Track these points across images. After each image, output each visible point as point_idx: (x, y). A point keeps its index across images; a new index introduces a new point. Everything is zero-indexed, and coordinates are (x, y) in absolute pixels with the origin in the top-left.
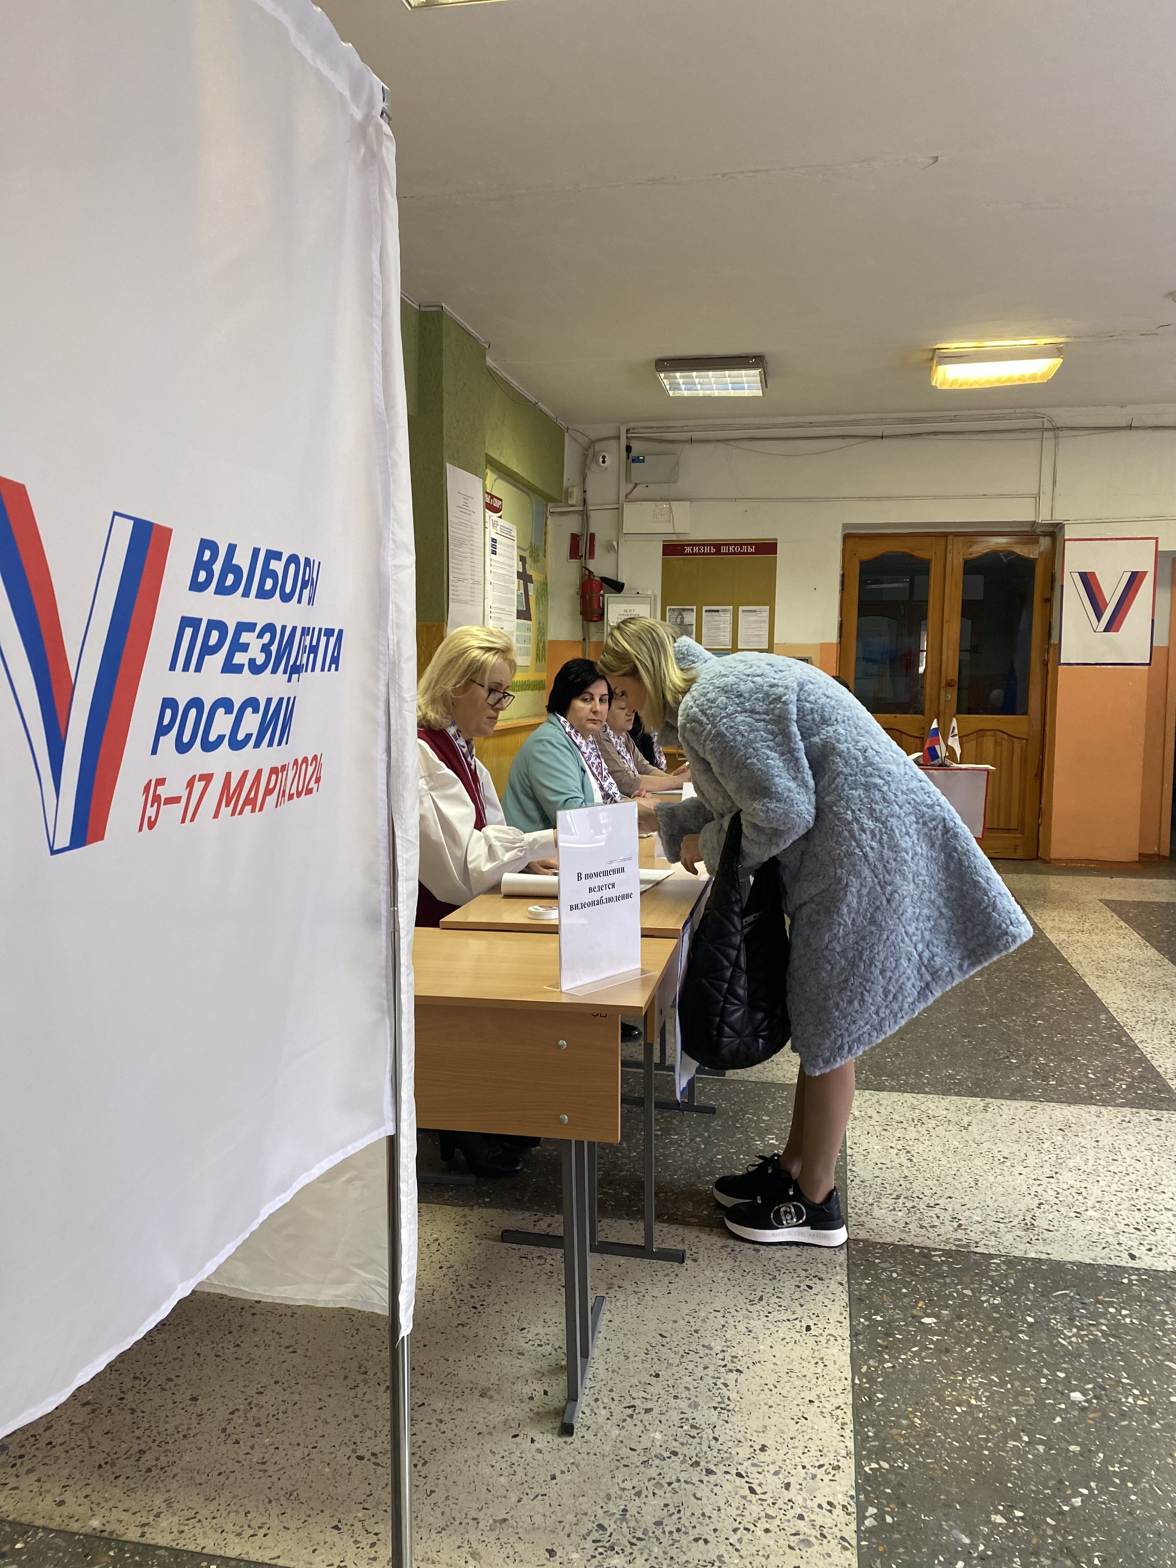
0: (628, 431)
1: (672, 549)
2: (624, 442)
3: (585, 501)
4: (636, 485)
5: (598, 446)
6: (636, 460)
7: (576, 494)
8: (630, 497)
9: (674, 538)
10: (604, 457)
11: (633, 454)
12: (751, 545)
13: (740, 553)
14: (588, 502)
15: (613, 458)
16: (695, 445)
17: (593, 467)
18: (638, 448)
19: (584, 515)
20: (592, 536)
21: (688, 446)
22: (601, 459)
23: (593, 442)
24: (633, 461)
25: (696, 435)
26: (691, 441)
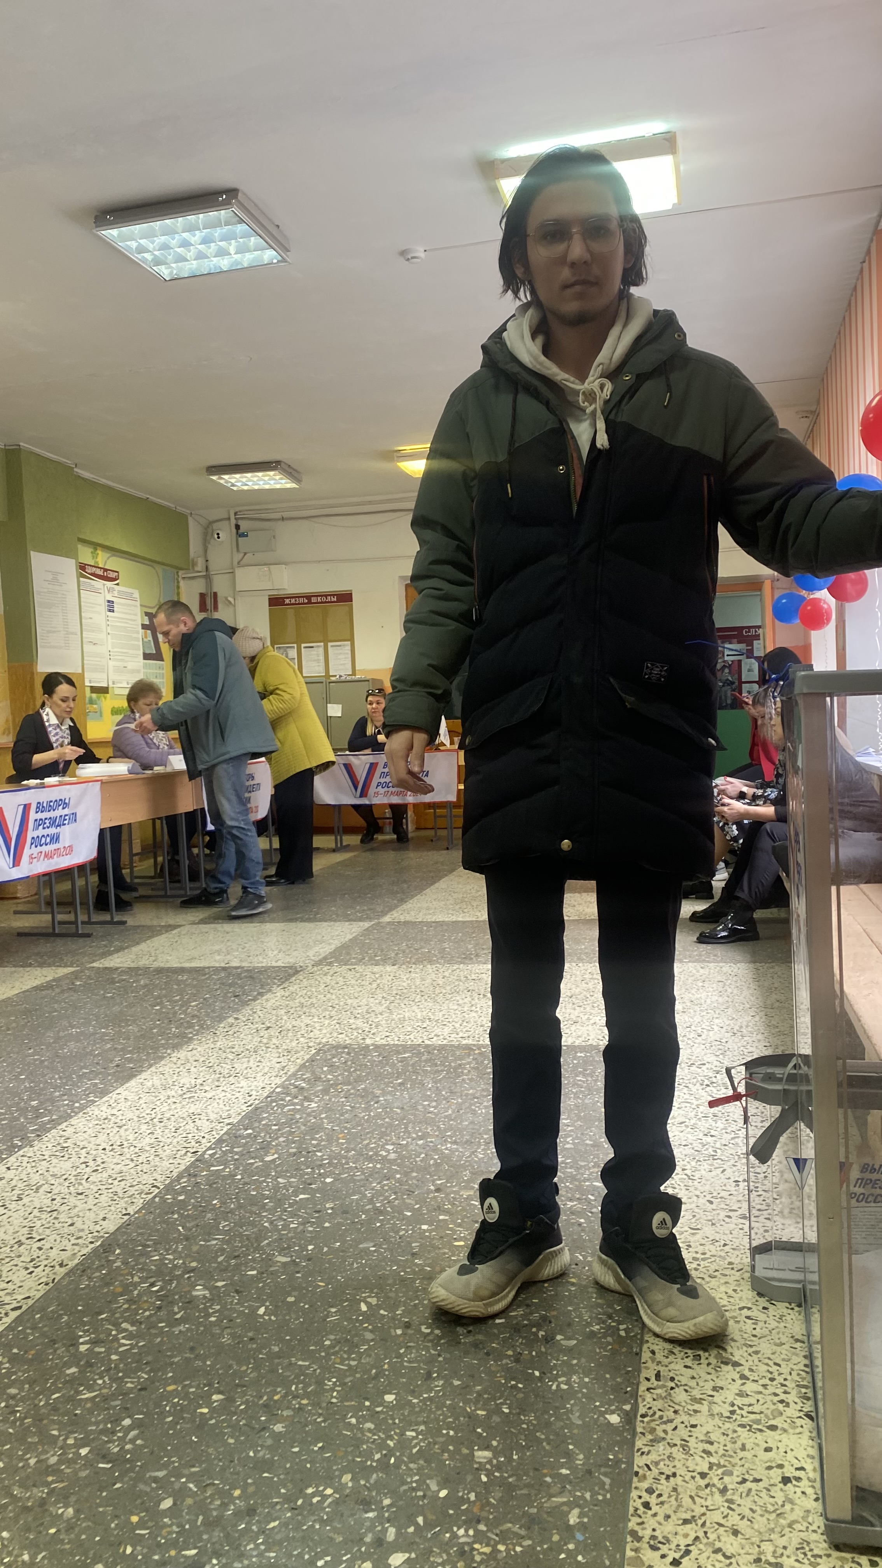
0: (236, 514)
1: (276, 601)
2: (233, 521)
3: (207, 568)
4: (245, 554)
5: (215, 526)
6: (243, 535)
7: (200, 563)
8: (242, 563)
9: (275, 593)
10: (218, 534)
11: (241, 531)
12: (334, 595)
13: (326, 602)
14: (210, 568)
15: (226, 534)
16: (286, 522)
17: (212, 541)
18: (244, 525)
19: (208, 578)
20: (215, 594)
21: (280, 523)
22: (216, 536)
23: (211, 523)
24: (240, 536)
25: (286, 515)
26: (283, 519)
